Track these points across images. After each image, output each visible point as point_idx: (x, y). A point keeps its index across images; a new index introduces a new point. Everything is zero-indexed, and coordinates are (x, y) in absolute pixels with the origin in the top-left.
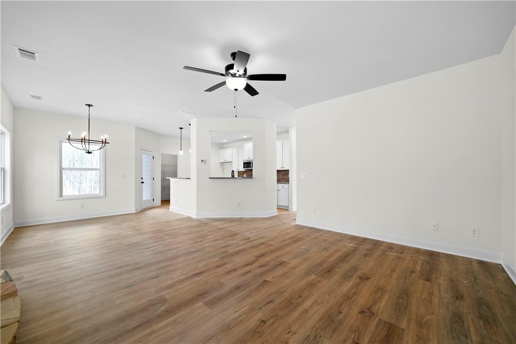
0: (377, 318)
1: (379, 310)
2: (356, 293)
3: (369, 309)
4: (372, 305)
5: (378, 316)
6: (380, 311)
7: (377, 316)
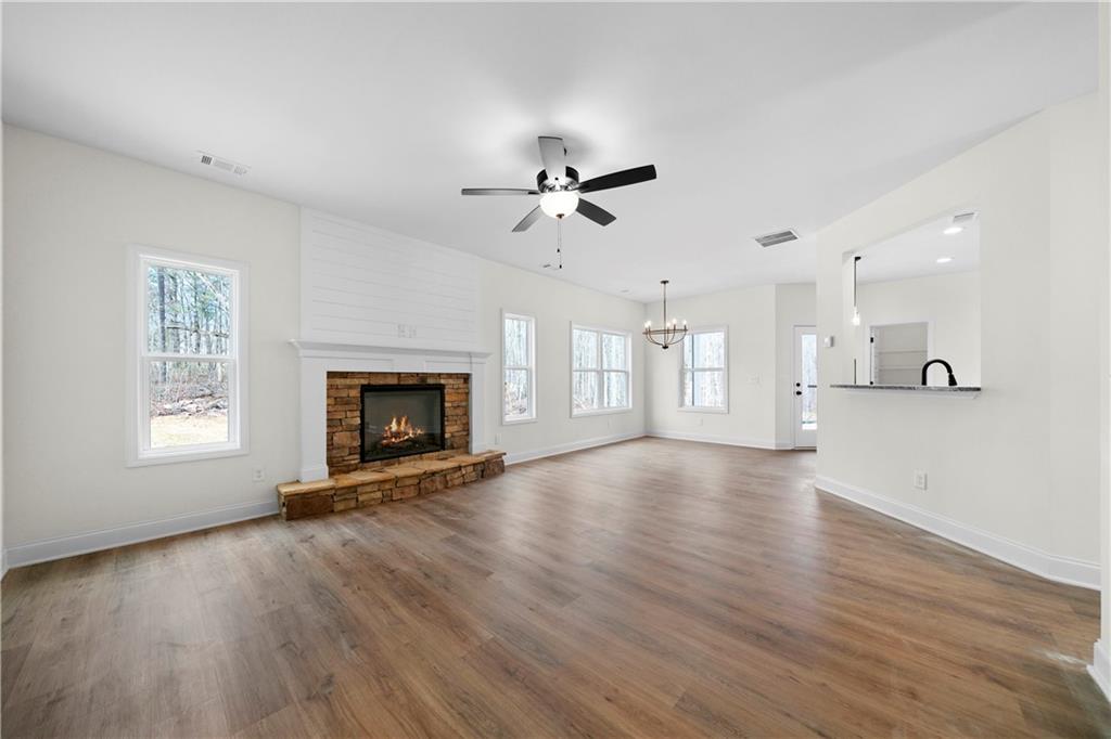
0: (295, 699)
1: (310, 717)
2: (389, 695)
3: (327, 698)
4: (333, 712)
5: (298, 705)
6: (305, 717)
7: (300, 702)
